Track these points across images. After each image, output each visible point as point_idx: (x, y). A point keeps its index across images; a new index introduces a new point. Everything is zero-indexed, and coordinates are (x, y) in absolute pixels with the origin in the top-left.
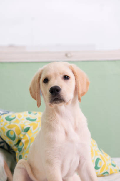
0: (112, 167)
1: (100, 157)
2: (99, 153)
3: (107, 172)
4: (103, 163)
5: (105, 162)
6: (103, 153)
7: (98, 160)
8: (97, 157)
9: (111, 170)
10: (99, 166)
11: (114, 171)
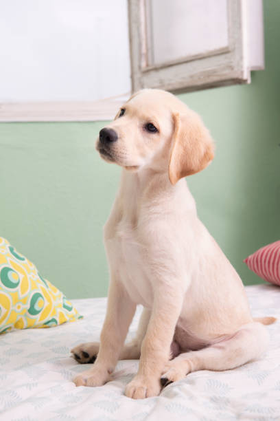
0: (64, 311)
1: (40, 292)
2: (41, 285)
3: (54, 320)
4: (47, 304)
5: (49, 300)
6: (47, 287)
7: (37, 297)
8: (36, 292)
9: (62, 315)
10: (37, 307)
11: (67, 318)
